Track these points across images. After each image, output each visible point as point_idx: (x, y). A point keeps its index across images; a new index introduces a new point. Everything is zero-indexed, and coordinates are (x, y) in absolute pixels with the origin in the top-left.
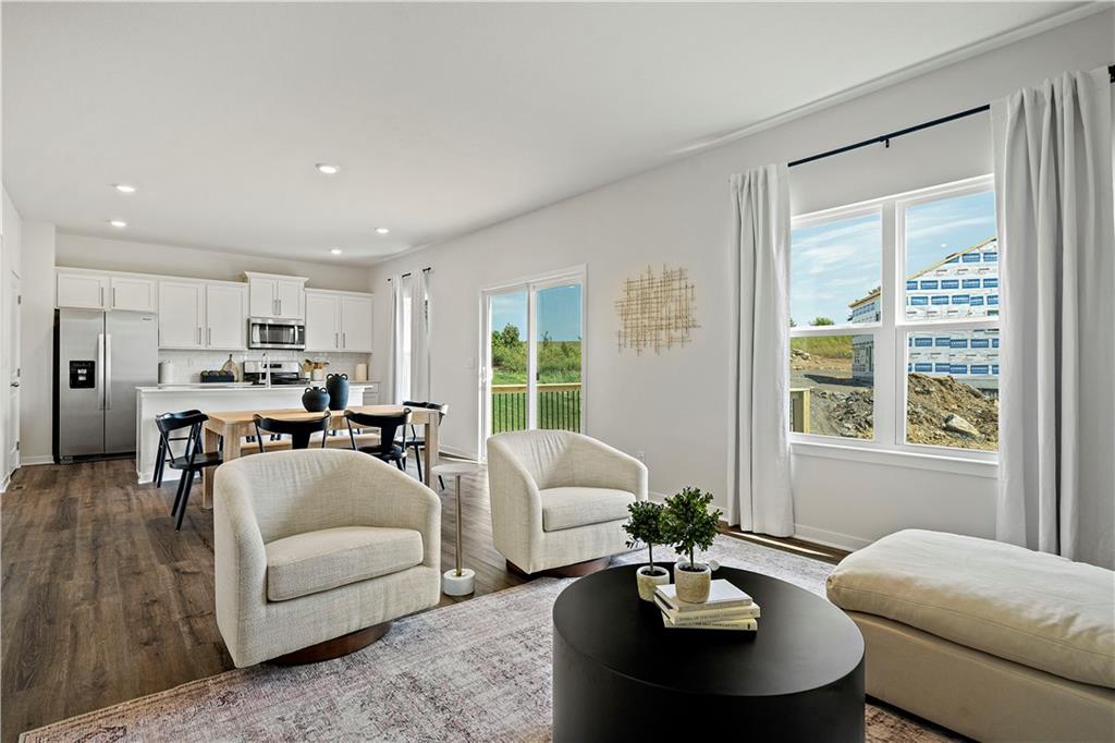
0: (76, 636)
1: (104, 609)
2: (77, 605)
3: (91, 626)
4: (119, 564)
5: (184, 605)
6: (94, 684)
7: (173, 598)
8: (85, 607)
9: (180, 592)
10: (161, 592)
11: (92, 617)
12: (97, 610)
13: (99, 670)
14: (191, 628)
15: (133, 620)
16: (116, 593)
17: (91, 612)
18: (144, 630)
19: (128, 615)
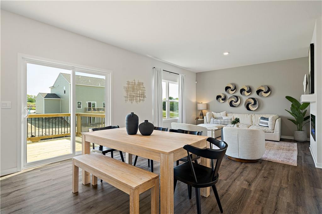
0: (288, 177)
1: (278, 182)
2: (287, 188)
3: (283, 179)
4: (266, 201)
5: (259, 173)
6: (285, 167)
7: (260, 176)
8: (284, 186)
9: (256, 177)
10: (261, 179)
11: (283, 182)
12: (281, 183)
13: (283, 169)
14: (262, 168)
15: (273, 175)
16: (273, 186)
17: (282, 183)
18: (272, 172)
19: (273, 177)
